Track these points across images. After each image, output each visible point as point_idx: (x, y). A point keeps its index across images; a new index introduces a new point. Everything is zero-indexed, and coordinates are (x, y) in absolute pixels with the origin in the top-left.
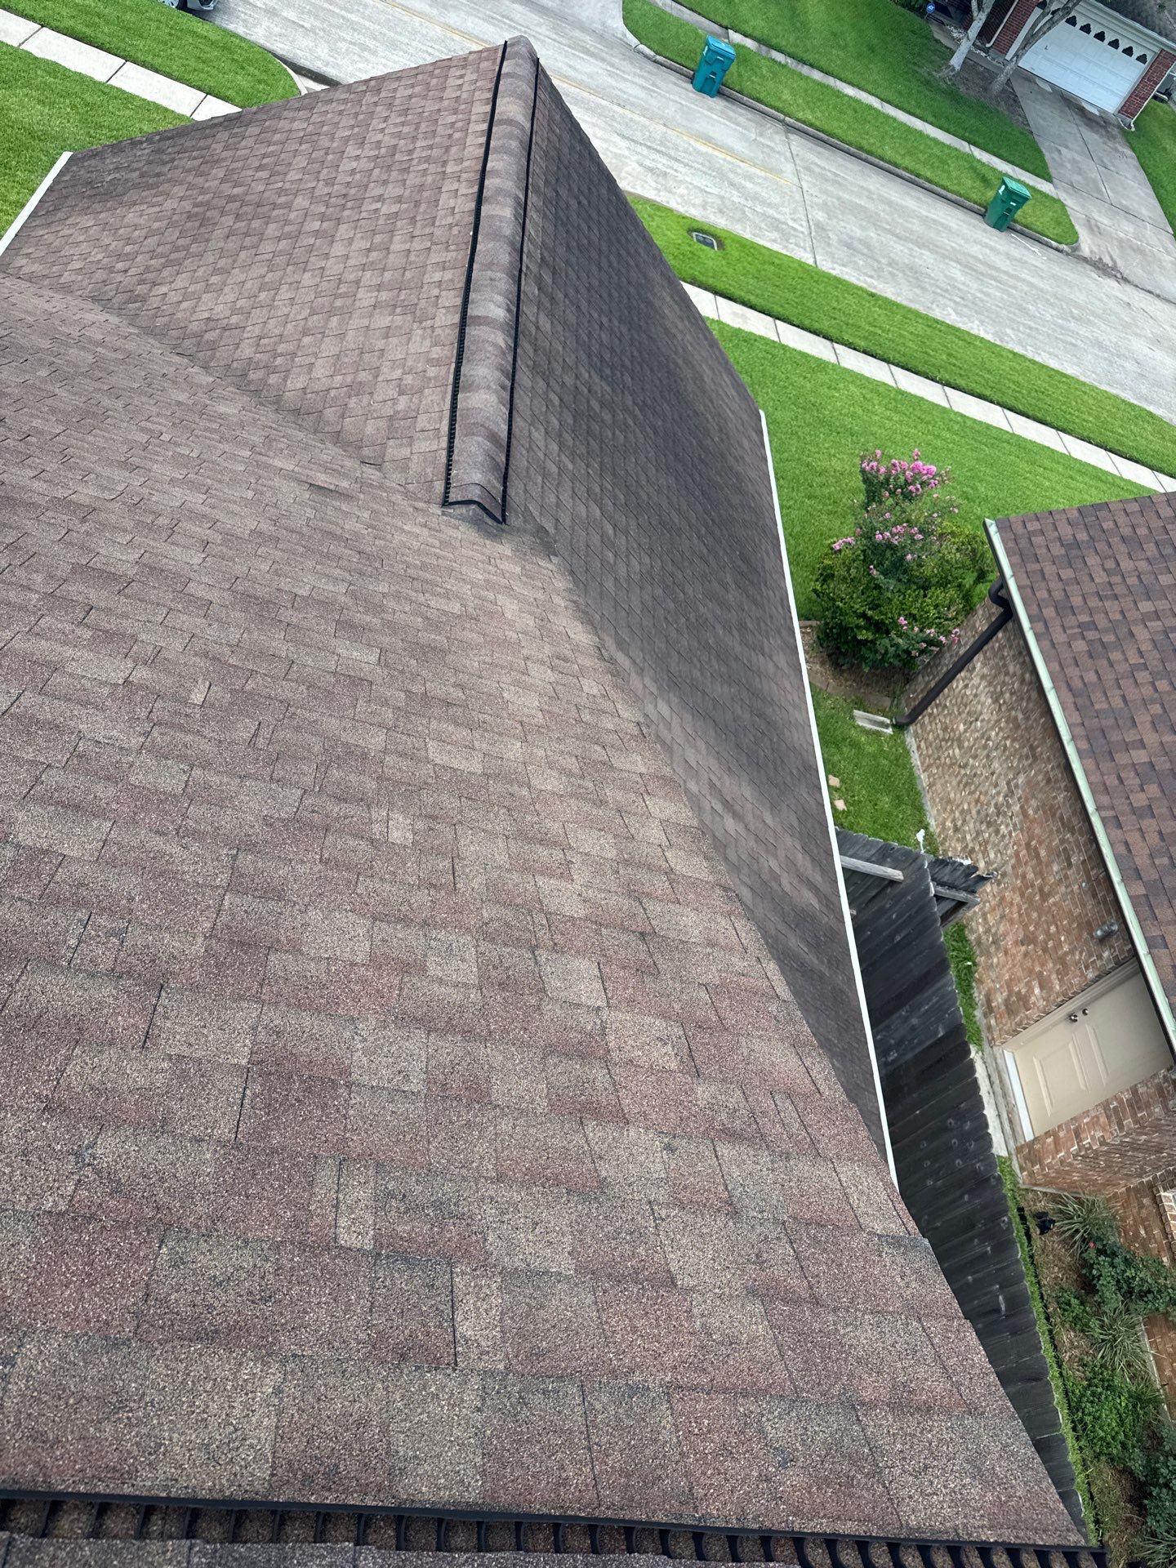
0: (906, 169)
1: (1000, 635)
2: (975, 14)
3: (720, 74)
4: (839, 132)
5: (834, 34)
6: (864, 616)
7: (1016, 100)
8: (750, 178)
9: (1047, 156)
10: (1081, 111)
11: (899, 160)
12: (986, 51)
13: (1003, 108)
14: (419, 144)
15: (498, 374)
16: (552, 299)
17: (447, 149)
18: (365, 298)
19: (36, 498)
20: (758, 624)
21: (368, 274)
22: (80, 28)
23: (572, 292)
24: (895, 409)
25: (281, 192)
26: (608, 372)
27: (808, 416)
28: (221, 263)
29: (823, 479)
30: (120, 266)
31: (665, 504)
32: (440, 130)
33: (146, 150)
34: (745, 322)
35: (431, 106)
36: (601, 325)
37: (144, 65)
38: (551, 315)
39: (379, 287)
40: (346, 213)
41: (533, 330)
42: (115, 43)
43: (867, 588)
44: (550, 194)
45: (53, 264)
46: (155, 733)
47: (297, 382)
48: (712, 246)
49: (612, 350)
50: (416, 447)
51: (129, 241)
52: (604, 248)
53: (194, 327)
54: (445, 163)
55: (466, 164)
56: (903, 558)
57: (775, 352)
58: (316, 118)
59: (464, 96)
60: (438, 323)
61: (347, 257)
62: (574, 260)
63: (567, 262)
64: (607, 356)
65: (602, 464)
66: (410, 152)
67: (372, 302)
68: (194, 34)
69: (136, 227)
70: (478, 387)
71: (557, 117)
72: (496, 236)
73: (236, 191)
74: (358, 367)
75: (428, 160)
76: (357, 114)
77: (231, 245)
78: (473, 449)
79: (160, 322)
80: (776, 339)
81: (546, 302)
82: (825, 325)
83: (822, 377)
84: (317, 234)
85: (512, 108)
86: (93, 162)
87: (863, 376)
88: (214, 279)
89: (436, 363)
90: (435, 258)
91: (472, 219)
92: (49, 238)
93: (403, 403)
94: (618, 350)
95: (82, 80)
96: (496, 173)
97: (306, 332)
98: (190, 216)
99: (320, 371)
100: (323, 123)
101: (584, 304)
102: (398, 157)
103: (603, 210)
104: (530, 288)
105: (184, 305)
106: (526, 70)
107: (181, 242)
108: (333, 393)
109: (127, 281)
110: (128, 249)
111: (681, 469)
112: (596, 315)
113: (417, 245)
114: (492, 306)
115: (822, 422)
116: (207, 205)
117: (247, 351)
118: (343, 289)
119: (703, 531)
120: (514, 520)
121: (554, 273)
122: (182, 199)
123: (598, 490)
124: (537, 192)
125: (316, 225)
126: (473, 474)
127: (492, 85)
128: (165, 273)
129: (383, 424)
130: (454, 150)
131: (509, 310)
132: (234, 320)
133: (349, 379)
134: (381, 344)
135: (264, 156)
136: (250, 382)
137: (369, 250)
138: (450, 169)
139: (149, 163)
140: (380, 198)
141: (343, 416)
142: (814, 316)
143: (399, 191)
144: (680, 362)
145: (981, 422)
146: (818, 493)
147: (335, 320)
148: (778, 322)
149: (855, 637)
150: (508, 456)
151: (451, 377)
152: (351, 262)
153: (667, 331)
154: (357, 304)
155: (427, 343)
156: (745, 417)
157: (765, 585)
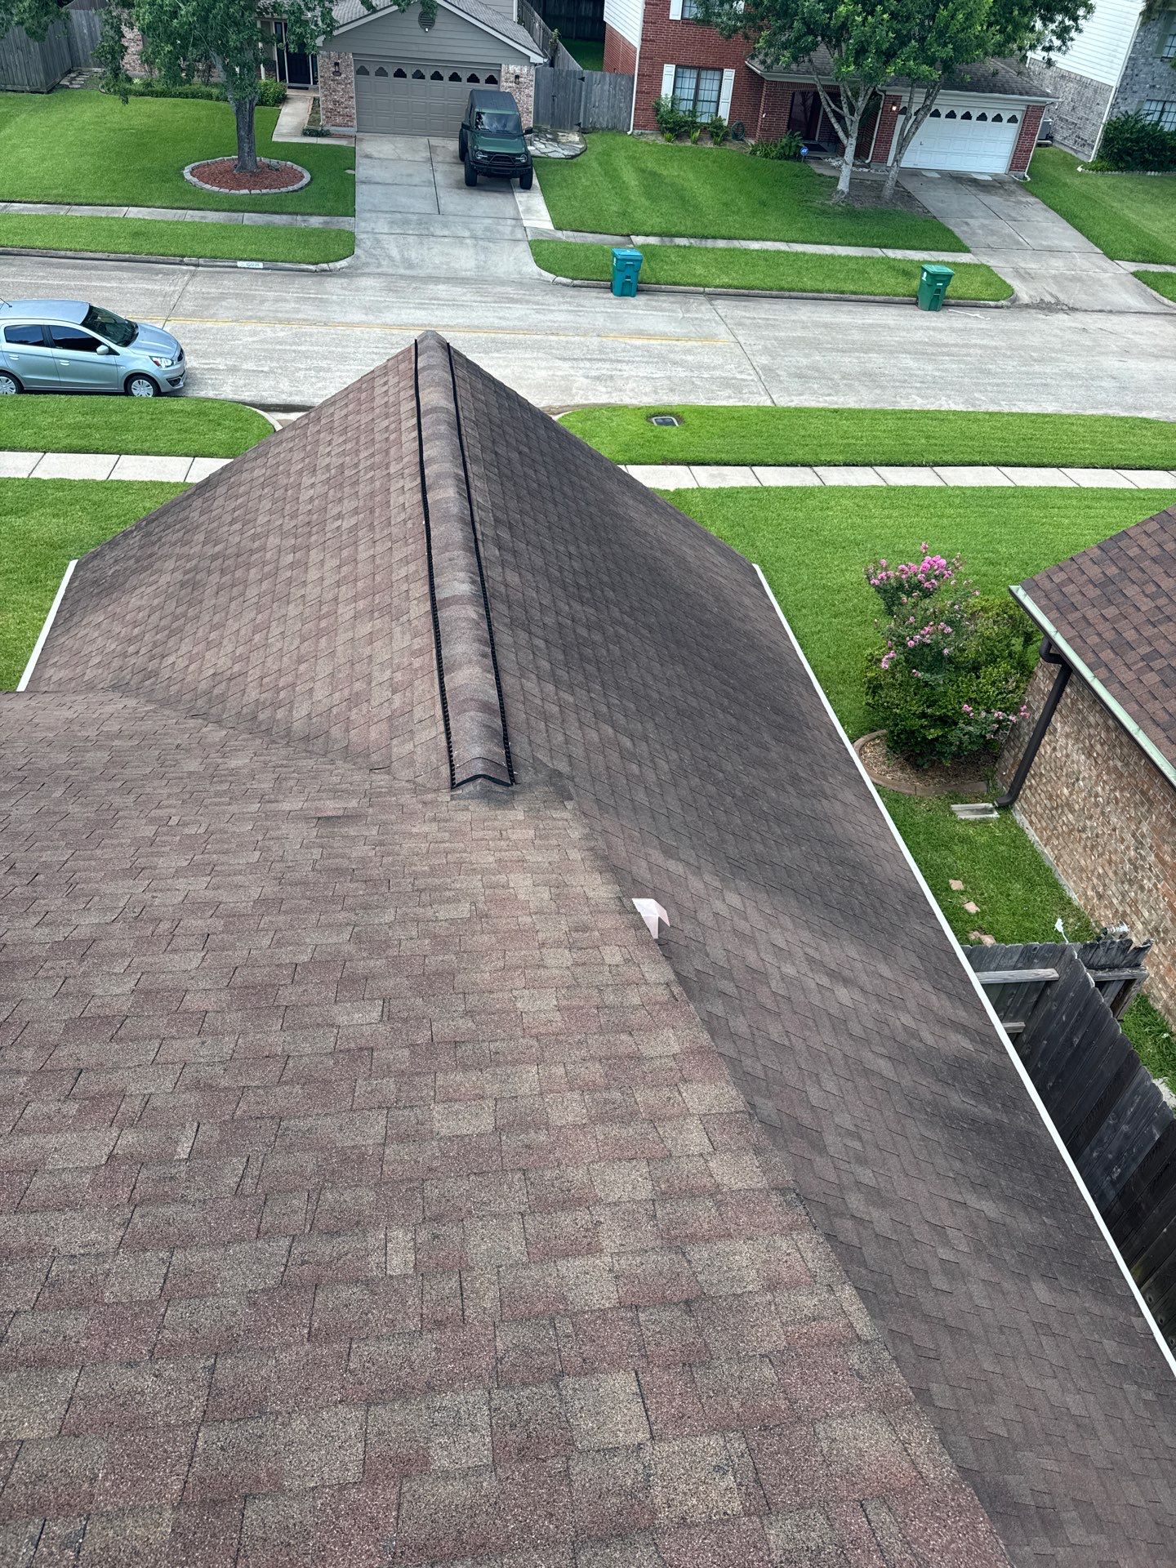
0: (829, 291)
1: (1068, 690)
2: (845, 142)
3: (633, 275)
4: (757, 283)
5: (726, 204)
6: (924, 715)
7: (909, 195)
8: (688, 351)
9: (957, 231)
10: (974, 182)
11: (820, 286)
12: (868, 166)
13: (900, 207)
14: (362, 455)
15: (476, 645)
16: (515, 553)
17: (387, 452)
18: (346, 612)
19: (37, 950)
20: (812, 770)
21: (343, 588)
22: (76, 442)
23: (533, 537)
24: (893, 507)
25: (254, 538)
26: (588, 595)
27: (809, 543)
28: (217, 619)
29: (842, 595)
30: (132, 649)
31: (678, 693)
32: (378, 437)
33: (136, 539)
34: (724, 479)
35: (365, 418)
36: (570, 556)
37: (135, 453)
38: (517, 568)
39: (355, 599)
40: (313, 538)
41: (502, 589)
42: (107, 444)
43: (918, 688)
44: (489, 457)
45: (76, 665)
46: (136, 1218)
47: (301, 711)
48: (672, 424)
49: (587, 574)
50: (417, 740)
51: (135, 624)
52: (555, 481)
53: (203, 686)
54: (387, 466)
55: (406, 460)
56: (940, 653)
57: (760, 496)
58: (271, 461)
59: (392, 399)
60: (413, 615)
61: (322, 579)
62: (528, 507)
63: (521, 512)
64: (582, 582)
65: (603, 684)
66: (356, 465)
67: (352, 614)
68: (172, 412)
69: (139, 609)
70: (461, 665)
71: (480, 386)
72: (446, 517)
73: (218, 548)
74: (351, 678)
75: (372, 468)
76: (305, 446)
77: (223, 599)
78: (468, 725)
79: (174, 689)
80: (758, 484)
81: (509, 558)
82: (800, 454)
83: (811, 503)
84: (292, 566)
85: (435, 397)
86: (95, 563)
87: (853, 487)
88: (213, 636)
89: (420, 653)
90: (398, 555)
91: (421, 509)
92: (70, 643)
93: (397, 700)
94: (593, 571)
95: (86, 484)
96: (432, 460)
97: (300, 660)
98: (183, 585)
99: (319, 694)
100: (278, 464)
101: (548, 544)
102: (347, 473)
103: (545, 448)
104: (489, 551)
105: (192, 668)
106: (439, 358)
107: (180, 610)
108: (335, 711)
109: (139, 661)
110: (136, 631)
111: (685, 653)
112: (562, 548)
113: (380, 548)
114: (457, 584)
115: (825, 543)
116: (196, 569)
117: (253, 694)
118: (325, 609)
119: (726, 702)
120: (525, 776)
121: (510, 527)
122: (173, 571)
123: (605, 709)
124: (476, 460)
125: (290, 558)
126: (474, 750)
127: (413, 382)
128: (171, 643)
129: (384, 726)
130: (393, 451)
131: (473, 582)
132: (236, 668)
133: (346, 692)
134: (367, 651)
135: (234, 510)
136: (260, 723)
137: (340, 567)
138: (392, 470)
139: (141, 547)
140: (339, 516)
141: (347, 730)
142: (786, 450)
143: (354, 504)
144: (658, 554)
145: (980, 488)
146: (842, 609)
147: (323, 642)
148: (754, 468)
149: (924, 738)
150: (504, 721)
151: (435, 662)
152: (326, 583)
153: (637, 533)
154: (340, 620)
155: (408, 637)
156: (739, 577)
157: (808, 727)
